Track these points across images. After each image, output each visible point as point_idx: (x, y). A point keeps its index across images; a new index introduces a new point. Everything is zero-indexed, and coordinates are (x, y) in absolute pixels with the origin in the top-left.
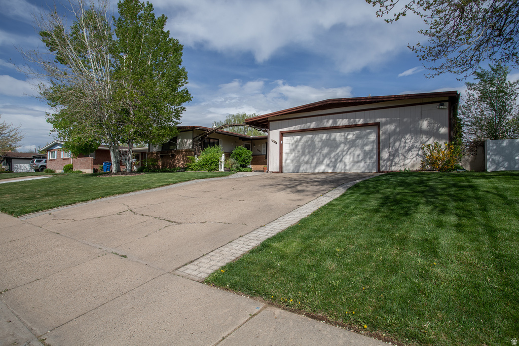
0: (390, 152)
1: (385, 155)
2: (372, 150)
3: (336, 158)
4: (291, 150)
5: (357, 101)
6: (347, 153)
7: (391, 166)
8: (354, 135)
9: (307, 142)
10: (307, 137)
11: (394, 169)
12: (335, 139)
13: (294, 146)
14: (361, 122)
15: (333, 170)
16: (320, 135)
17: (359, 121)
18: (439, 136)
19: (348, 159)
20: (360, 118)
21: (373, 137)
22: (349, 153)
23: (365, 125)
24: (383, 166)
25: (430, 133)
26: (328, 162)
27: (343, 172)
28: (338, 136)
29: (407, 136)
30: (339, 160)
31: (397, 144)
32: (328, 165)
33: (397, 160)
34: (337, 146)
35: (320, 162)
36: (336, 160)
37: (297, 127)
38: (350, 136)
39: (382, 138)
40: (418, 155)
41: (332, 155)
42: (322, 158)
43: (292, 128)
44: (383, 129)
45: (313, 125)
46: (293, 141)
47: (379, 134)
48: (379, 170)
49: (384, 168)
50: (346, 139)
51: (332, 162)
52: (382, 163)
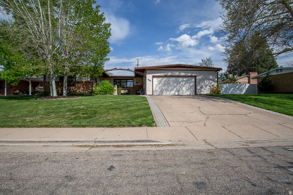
0: (200, 87)
1: (198, 87)
2: (193, 86)
3: (179, 88)
4: (158, 83)
5: (191, 67)
7: (200, 92)
9: (166, 80)
10: (165, 79)
11: (202, 93)
12: (179, 80)
13: (159, 82)
14: (190, 75)
15: (178, 93)
16: (172, 79)
18: (215, 81)
19: (184, 89)
20: (189, 73)
21: (193, 80)
22: (185, 86)
24: (198, 92)
25: (213, 80)
26: (176, 90)
27: (182, 94)
28: (181, 79)
29: (206, 81)
30: (180, 89)
31: (202, 84)
32: (176, 91)
33: (202, 90)
34: (180, 83)
35: (172, 90)
36: (179, 89)
37: (162, 74)
38: (185, 79)
39: (197, 81)
40: (209, 88)
41: (177, 87)
42: (173, 88)
43: (159, 74)
44: (197, 78)
45: (169, 74)
46: (159, 80)
47: (196, 80)
48: (196, 94)
49: (198, 93)
50: (183, 81)
51: (177, 90)
52: (197, 91)
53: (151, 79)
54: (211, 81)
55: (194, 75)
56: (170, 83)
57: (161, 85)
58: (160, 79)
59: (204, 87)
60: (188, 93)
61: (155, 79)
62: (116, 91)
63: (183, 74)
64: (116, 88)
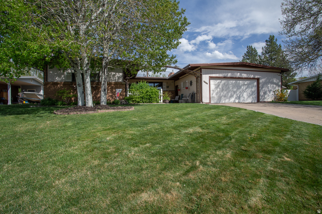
0: (264, 93)
1: (261, 93)
2: (255, 91)
3: (240, 94)
4: (216, 88)
5: (257, 66)
6: (245, 91)
7: (264, 99)
8: (247, 83)
9: (224, 84)
10: (223, 82)
11: (266, 100)
12: (239, 83)
13: (217, 86)
14: (252, 76)
15: (239, 101)
16: (231, 81)
17: (251, 76)
18: (279, 86)
19: (245, 95)
20: (252, 75)
21: (255, 84)
22: (246, 91)
23: (254, 79)
25: (277, 84)
27: (243, 102)
28: (241, 82)
29: (269, 85)
30: (241, 96)
31: (266, 88)
32: (236, 98)
33: (266, 96)
34: (241, 87)
35: (232, 96)
36: (240, 95)
37: (221, 75)
39: (260, 85)
40: (272, 94)
41: (238, 93)
42: (233, 93)
43: (217, 75)
44: (261, 81)
45: (229, 75)
46: (216, 83)
47: (258, 84)
48: (258, 101)
49: (261, 100)
50: (244, 85)
51: (238, 96)
52: (260, 97)
53: (208, 82)
54: (274, 86)
55: (256, 77)
56: (229, 88)
57: (219, 89)
58: (218, 81)
59: (268, 93)
60: (250, 100)
61: (212, 82)
62: (162, 97)
63: (244, 75)
64: (162, 94)
